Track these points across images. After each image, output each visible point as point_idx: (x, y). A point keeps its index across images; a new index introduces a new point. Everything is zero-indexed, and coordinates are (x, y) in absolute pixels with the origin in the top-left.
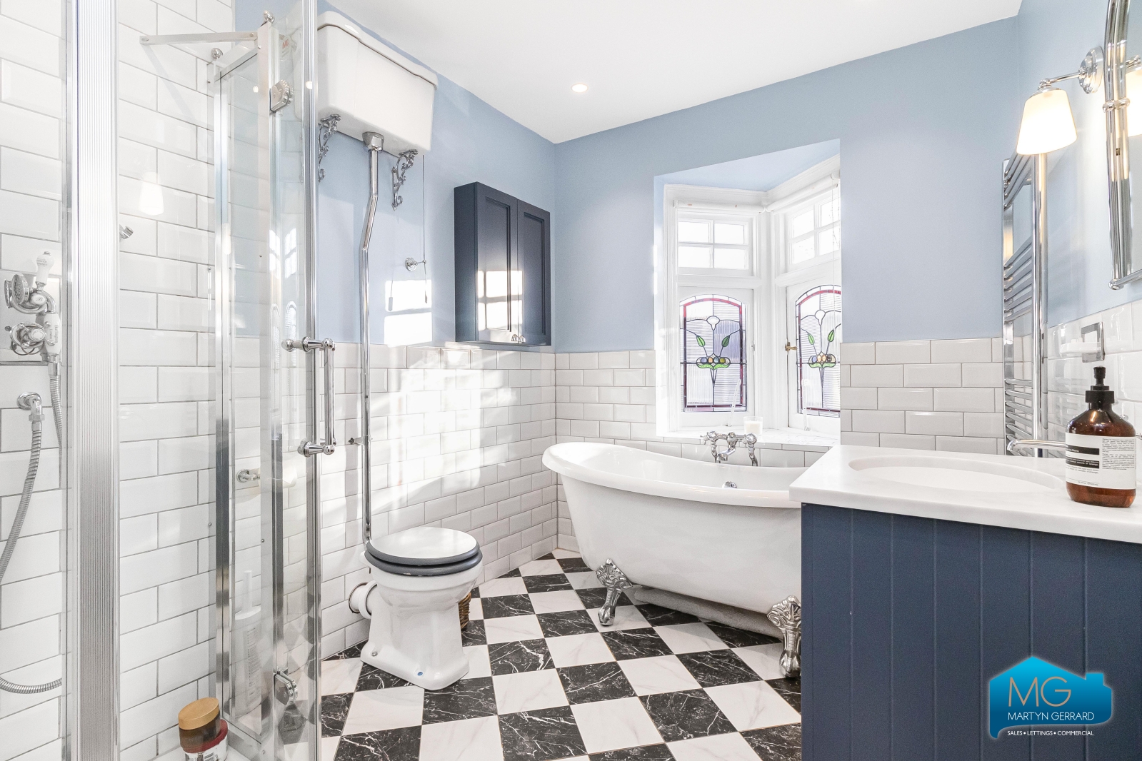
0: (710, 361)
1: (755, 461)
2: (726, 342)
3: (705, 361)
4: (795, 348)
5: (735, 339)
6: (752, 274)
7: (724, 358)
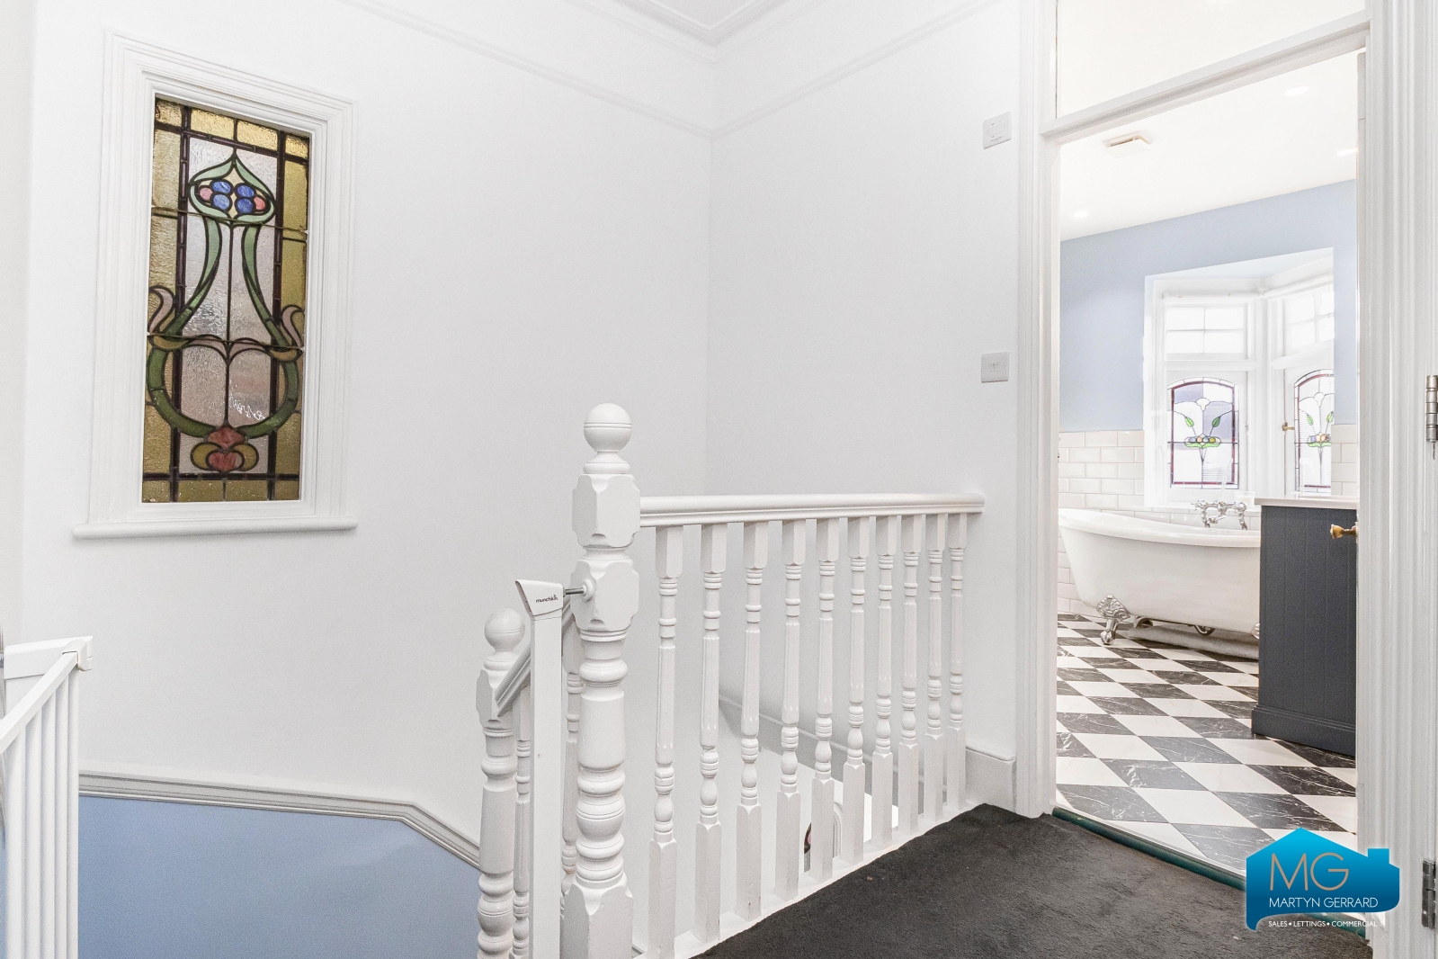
0: (1199, 440)
1: (1244, 526)
2: (1216, 423)
3: (1194, 440)
4: (1293, 428)
5: (1227, 419)
6: (1247, 357)
7: (1214, 438)
